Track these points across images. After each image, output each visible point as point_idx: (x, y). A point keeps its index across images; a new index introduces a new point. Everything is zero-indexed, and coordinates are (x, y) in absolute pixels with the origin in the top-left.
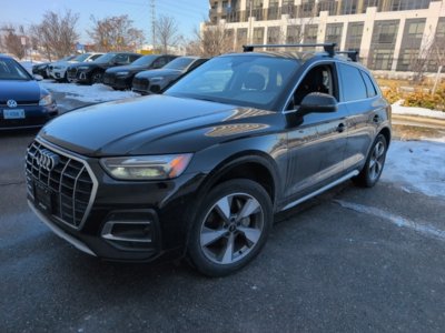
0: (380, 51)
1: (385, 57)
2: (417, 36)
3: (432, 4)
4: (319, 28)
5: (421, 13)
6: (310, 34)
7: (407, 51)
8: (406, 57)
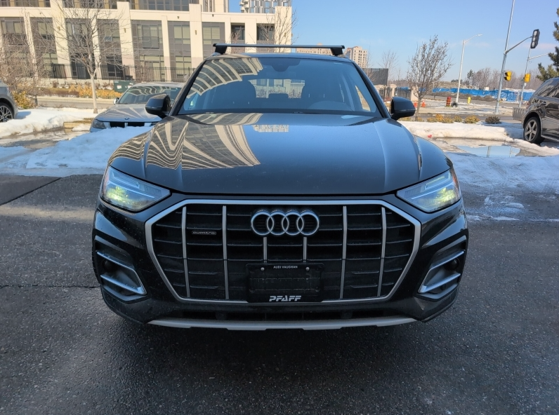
0: (147, 59)
1: (155, 65)
2: (185, 42)
3: (191, 6)
4: (55, 25)
5: (181, 16)
6: (42, 32)
7: (178, 59)
8: (178, 66)
